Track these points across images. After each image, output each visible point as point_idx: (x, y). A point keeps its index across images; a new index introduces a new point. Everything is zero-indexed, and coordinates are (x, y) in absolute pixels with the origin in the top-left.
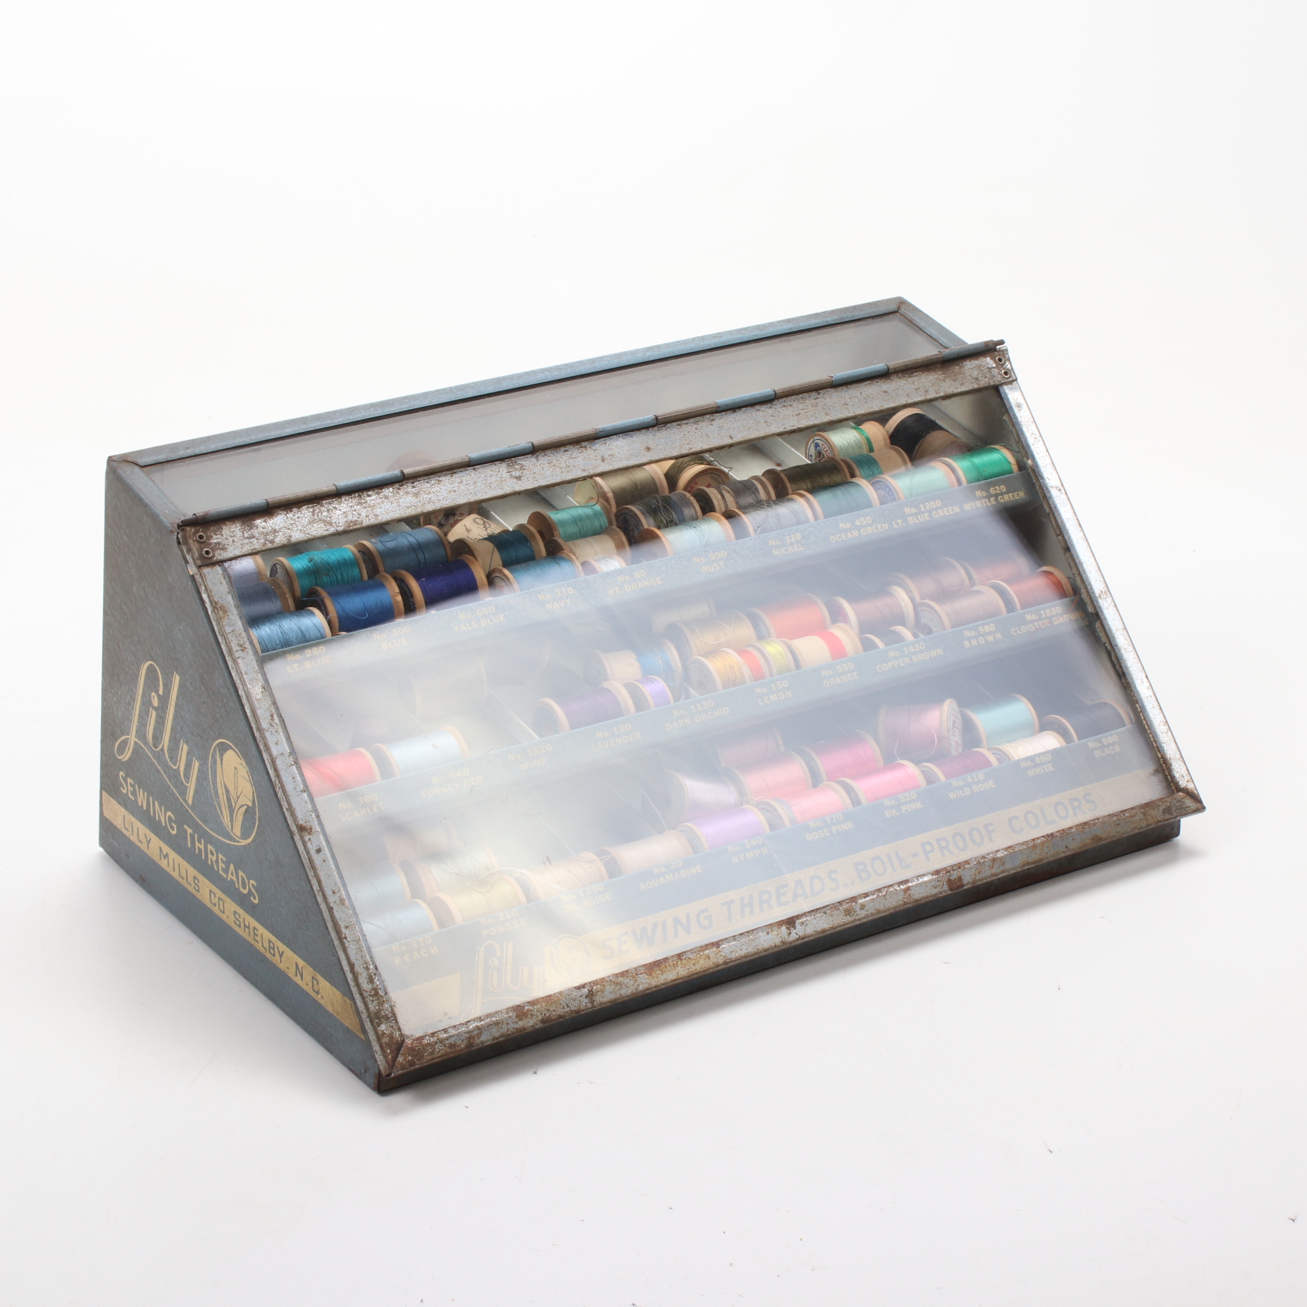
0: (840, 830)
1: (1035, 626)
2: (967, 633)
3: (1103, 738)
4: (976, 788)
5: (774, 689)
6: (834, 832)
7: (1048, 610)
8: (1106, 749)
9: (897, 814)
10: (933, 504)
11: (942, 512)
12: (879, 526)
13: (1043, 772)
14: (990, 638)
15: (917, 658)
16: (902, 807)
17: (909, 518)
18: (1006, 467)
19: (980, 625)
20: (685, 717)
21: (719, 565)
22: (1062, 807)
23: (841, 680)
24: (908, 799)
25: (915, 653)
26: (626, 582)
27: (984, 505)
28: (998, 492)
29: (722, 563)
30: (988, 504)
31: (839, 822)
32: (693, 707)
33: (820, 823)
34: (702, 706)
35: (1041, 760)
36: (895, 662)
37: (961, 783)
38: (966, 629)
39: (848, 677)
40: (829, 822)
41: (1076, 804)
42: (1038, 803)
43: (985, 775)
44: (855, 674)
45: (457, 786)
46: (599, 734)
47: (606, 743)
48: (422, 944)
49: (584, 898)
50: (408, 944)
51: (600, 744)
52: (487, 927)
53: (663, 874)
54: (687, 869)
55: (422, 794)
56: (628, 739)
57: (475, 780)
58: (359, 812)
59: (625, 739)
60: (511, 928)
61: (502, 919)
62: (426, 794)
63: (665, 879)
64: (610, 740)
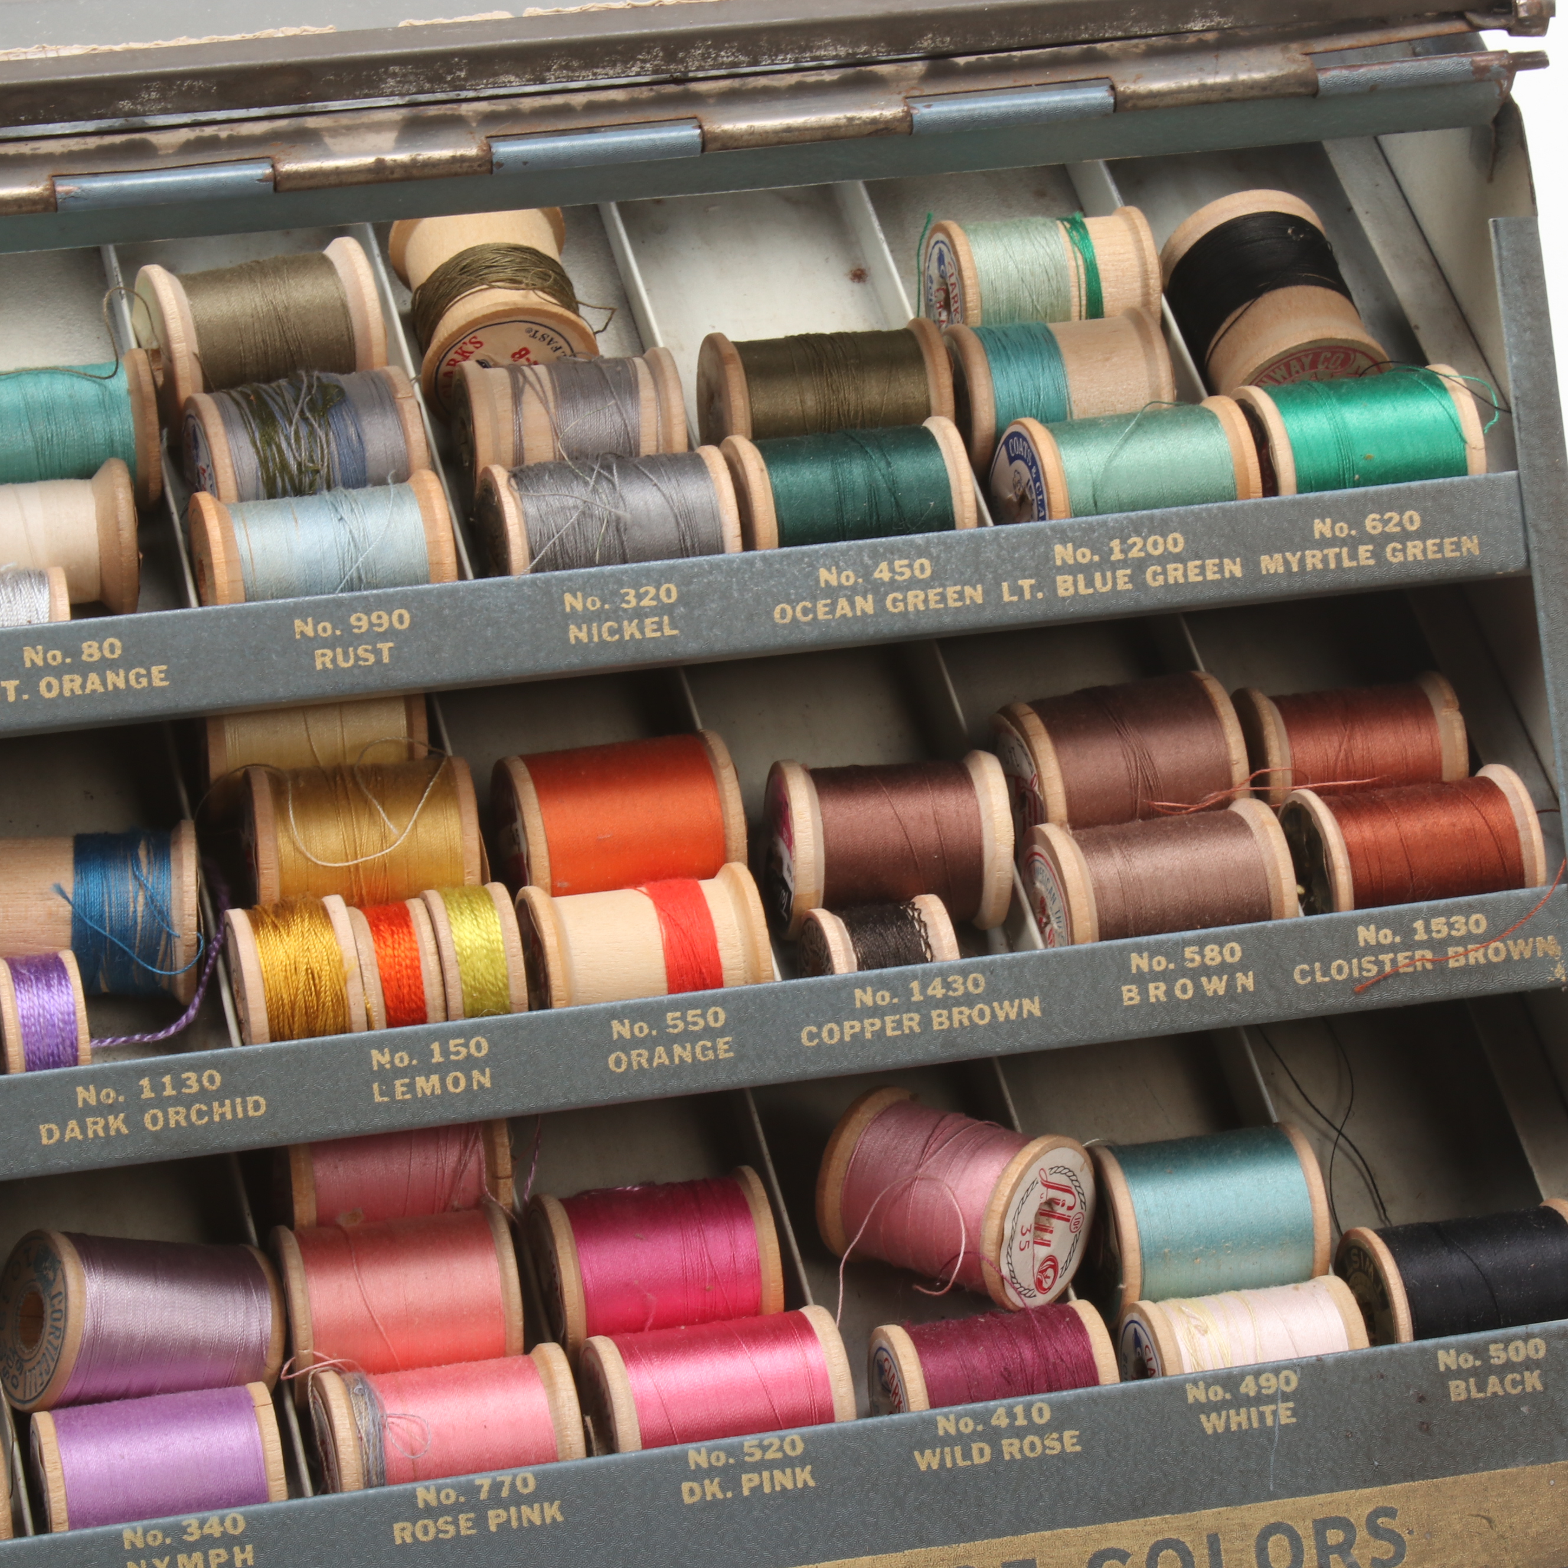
0: (514, 1524)
1: (1380, 964)
2: (1139, 962)
3: (1495, 1341)
4: (1011, 1448)
5: (437, 1058)
6: (493, 1528)
7: (1443, 920)
8: (1493, 1380)
9: (720, 1496)
10: (1155, 545)
11: (1180, 572)
12: (951, 592)
13: (1255, 1425)
14: (1216, 986)
15: (950, 1018)
16: (745, 1477)
17: (1059, 579)
18: (1445, 449)
19: (1187, 943)
20: (113, 1109)
21: (378, 653)
22: (1286, 1542)
23: (671, 1056)
24: (770, 1455)
25: (946, 1003)
26: (48, 669)
27: (1332, 566)
28: (1392, 528)
29: (385, 647)
30: (1347, 563)
31: (517, 1499)
32: (145, 1082)
33: (453, 1495)
34: (179, 1084)
35: (1260, 1388)
36: (867, 1022)
37: (968, 1426)
38: (1139, 949)
39: (698, 1050)
40: (483, 1495)
41: (1334, 1536)
42: (1208, 1518)
43: (1054, 1407)
44: (722, 1043)
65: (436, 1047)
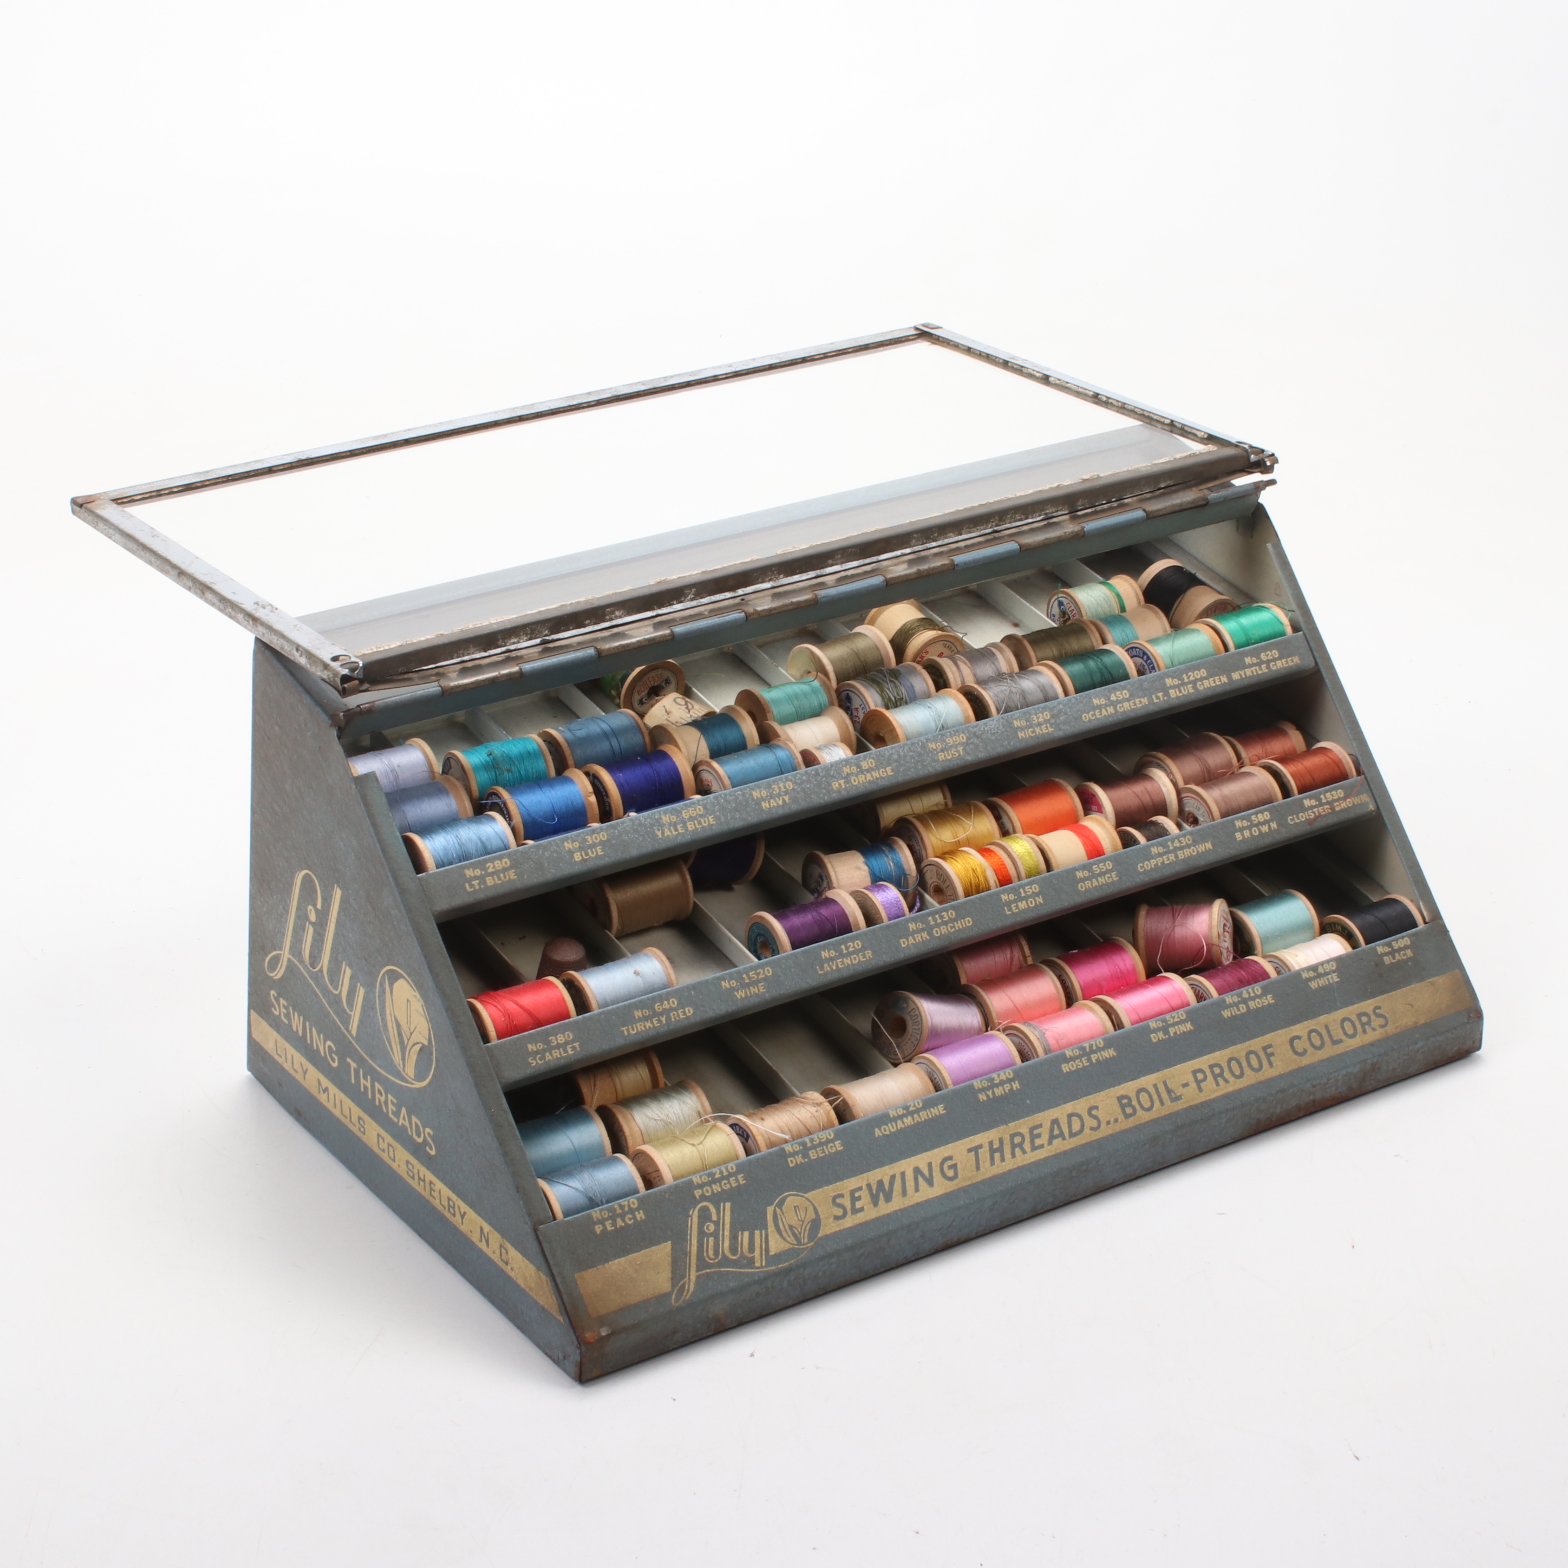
0: (1101, 1058)
1: (1314, 813)
2: (1238, 824)
3: (1393, 941)
4: (1252, 1005)
5: (1023, 895)
6: (1094, 1061)
7: (1329, 794)
8: (1397, 955)
9: (1164, 1037)
10: (1197, 674)
11: (1208, 683)
12: (1137, 701)
13: (1327, 983)
14: (1265, 829)
15: (1184, 853)
16: (1170, 1029)
17: (1170, 691)
18: (1277, 628)
19: (1252, 814)
20: (923, 930)
21: (958, 751)
22: (1349, 1024)
23: (1098, 882)
24: (1176, 1020)
25: (1181, 848)
26: (852, 774)
27: (1255, 674)
28: (1270, 658)
29: (960, 749)
30: (1260, 672)
31: (1099, 1049)
32: (930, 918)
33: (1078, 1051)
34: (942, 917)
35: (1324, 970)
36: (1158, 859)
37: (1236, 999)
38: (1237, 819)
39: (1106, 878)
40: (1088, 1050)
41: (1364, 1019)
42: (1323, 1019)
43: (1262, 988)
44: (1114, 874)
45: (663, 1019)
46: (825, 954)
47: (833, 963)
48: (627, 1209)
49: (811, 1148)
50: (610, 1210)
51: (826, 965)
52: (701, 1186)
53: (900, 1117)
54: (928, 1110)
55: (623, 1031)
56: (857, 959)
57: (684, 1013)
58: (551, 1054)
59: (855, 958)
60: (728, 1186)
61: (717, 1176)
62: (628, 1030)
63: (903, 1123)
64: (838, 961)
65: (1021, 890)
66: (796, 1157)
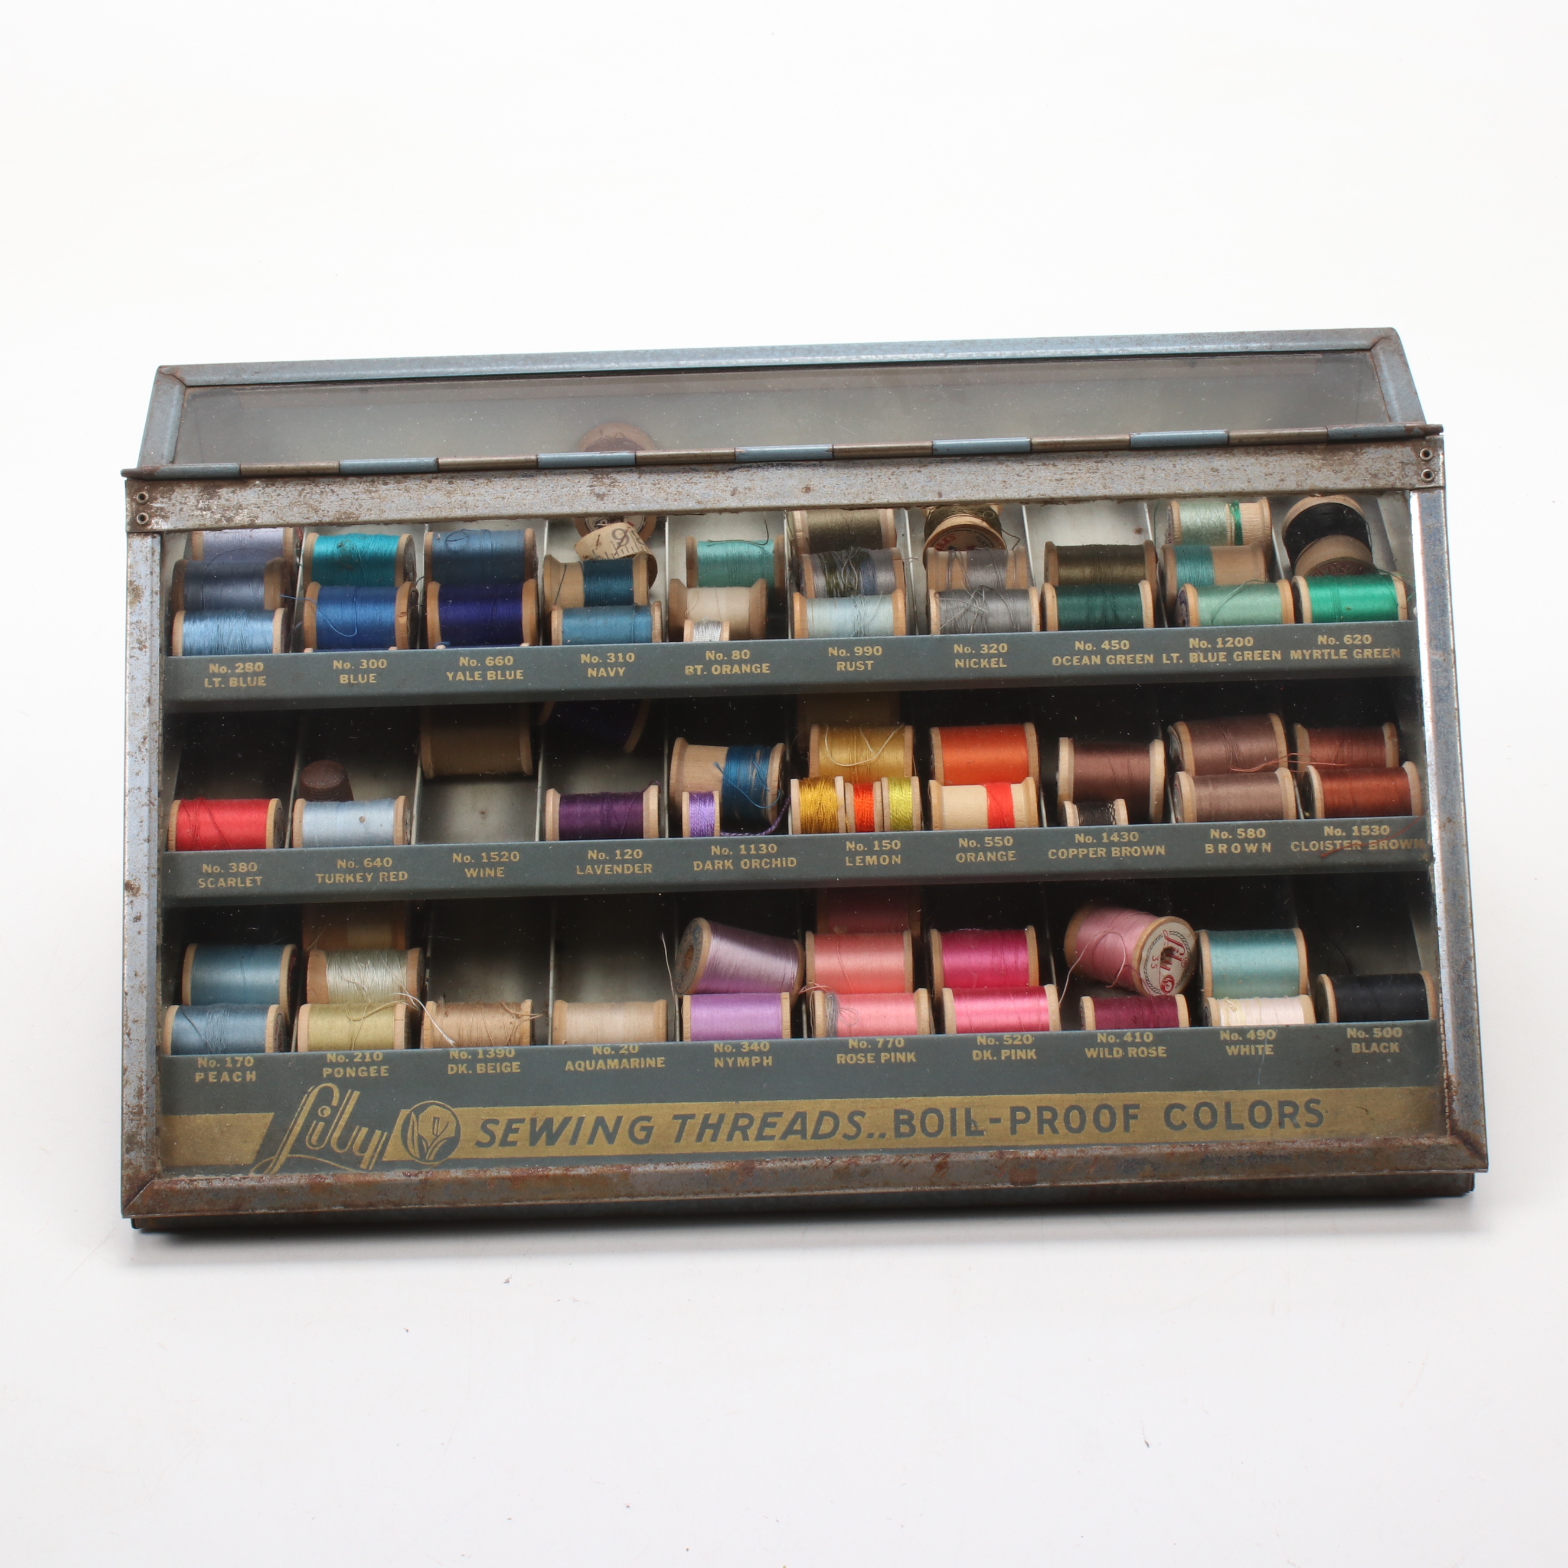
0: (893, 1060)
1: (1334, 845)
2: (1214, 834)
3: (1376, 1027)
4: (1132, 1052)
5: (876, 848)
6: (883, 1061)
7: (1367, 827)
8: (1374, 1045)
9: (991, 1058)
10: (1239, 642)
11: (1250, 655)
12: (1138, 656)
13: (1253, 1053)
14: (1252, 848)
15: (1121, 852)
16: (1003, 1051)
17: (1191, 654)
18: (1387, 608)
19: (1239, 827)
20: (727, 857)
21: (866, 665)
22: (1263, 1109)
23: (986, 857)
24: (1016, 1042)
25: (1120, 845)
26: (716, 662)
27: (1326, 658)
28: (1357, 642)
29: (870, 663)
30: (1333, 657)
31: (895, 1049)
32: (742, 847)
33: (866, 1044)
34: (757, 849)
35: (1257, 1036)
36: (1080, 850)
37: (1112, 1039)
38: (1215, 828)
39: (999, 855)
40: (880, 1046)
41: (1288, 1110)
42: (1226, 1094)
43: (1155, 1035)
44: (1011, 853)
45: (369, 877)
46: (592, 854)
47: (599, 868)
48: (239, 1065)
49: (480, 1061)
50: (218, 1061)
51: (589, 867)
52: (333, 1065)
53: (604, 1057)
54: (642, 1059)
55: (317, 877)
56: (631, 869)
57: (397, 876)
58: (226, 881)
59: (628, 869)
60: (365, 1074)
61: (357, 1060)
62: (323, 878)
63: (606, 1064)
64: (606, 866)
65: (876, 843)
66: (460, 1065)
